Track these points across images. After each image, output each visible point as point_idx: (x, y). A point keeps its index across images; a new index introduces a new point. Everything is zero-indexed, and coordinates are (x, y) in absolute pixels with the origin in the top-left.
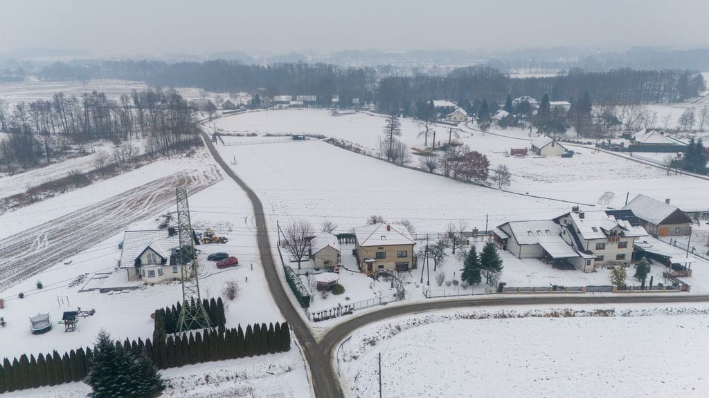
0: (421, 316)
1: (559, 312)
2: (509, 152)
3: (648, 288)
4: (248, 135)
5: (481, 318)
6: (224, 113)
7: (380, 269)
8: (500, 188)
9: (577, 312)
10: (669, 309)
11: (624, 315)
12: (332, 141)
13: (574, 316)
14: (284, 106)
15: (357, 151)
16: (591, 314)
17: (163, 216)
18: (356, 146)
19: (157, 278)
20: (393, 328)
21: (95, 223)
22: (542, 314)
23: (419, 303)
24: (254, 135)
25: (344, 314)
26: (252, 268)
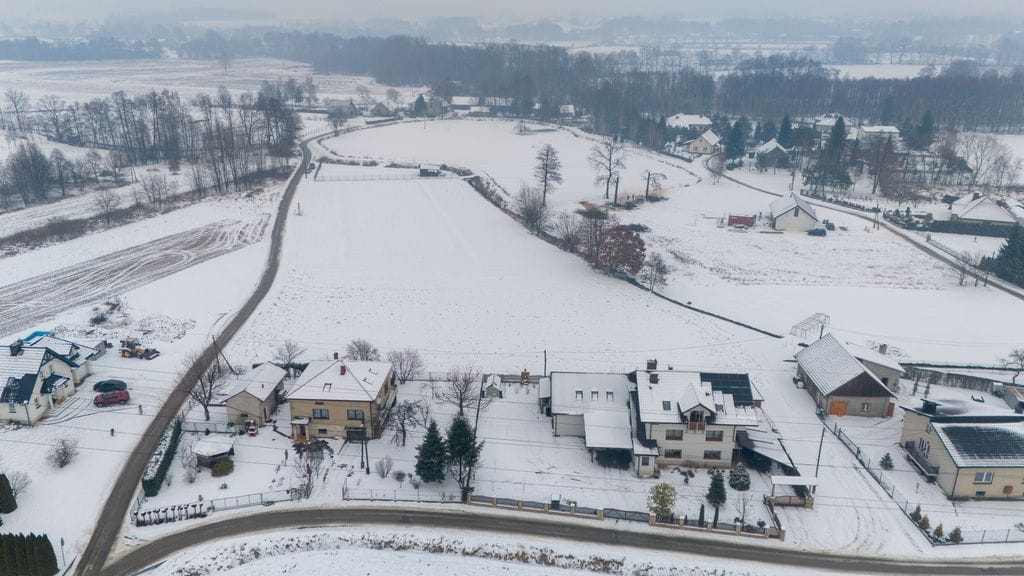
1: (529, 552)
2: (726, 221)
3: (710, 526)
4: (365, 164)
5: (402, 548)
6: (368, 123)
7: (322, 435)
8: (651, 289)
9: (561, 556)
11: (637, 573)
12: (477, 184)
13: (553, 563)
15: (498, 201)
16: (583, 562)
18: (500, 193)
20: (246, 552)
22: (503, 552)
24: (374, 164)
25: (191, 517)
26: (141, 412)
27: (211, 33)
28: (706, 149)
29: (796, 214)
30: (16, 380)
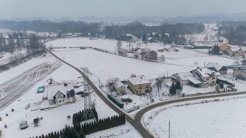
0: (163, 107)
1: (204, 101)
2: (158, 51)
4: (63, 48)
5: (181, 106)
7: (140, 92)
8: (162, 63)
10: (234, 97)
11: (222, 100)
12: (95, 49)
13: (208, 102)
14: (70, 37)
15: (107, 52)
16: (213, 101)
17: (49, 79)
18: (106, 51)
19: (62, 103)
20: (155, 112)
22: (199, 102)
23: (159, 103)
24: (65, 48)
25: (137, 109)
29: (172, 48)
30: (69, 92)
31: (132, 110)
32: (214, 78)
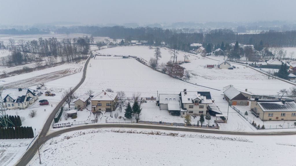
0: (96, 130)
1: (154, 132)
3: (200, 126)
4: (108, 56)
5: (122, 132)
6: (108, 47)
7: (100, 110)
8: (186, 81)
9: (162, 133)
10: (203, 136)
11: (181, 136)
12: (138, 60)
13: (160, 135)
14: (133, 45)
16: (168, 134)
20: (82, 133)
21: (18, 86)
22: (147, 133)
23: (101, 124)
24: (110, 56)
25: (67, 126)
26: (52, 106)
27: (63, 27)
28: (201, 51)
29: (225, 64)
30: (20, 97)
31: (60, 126)
32: (202, 107)
